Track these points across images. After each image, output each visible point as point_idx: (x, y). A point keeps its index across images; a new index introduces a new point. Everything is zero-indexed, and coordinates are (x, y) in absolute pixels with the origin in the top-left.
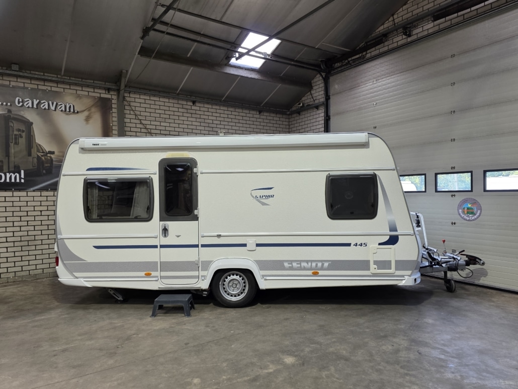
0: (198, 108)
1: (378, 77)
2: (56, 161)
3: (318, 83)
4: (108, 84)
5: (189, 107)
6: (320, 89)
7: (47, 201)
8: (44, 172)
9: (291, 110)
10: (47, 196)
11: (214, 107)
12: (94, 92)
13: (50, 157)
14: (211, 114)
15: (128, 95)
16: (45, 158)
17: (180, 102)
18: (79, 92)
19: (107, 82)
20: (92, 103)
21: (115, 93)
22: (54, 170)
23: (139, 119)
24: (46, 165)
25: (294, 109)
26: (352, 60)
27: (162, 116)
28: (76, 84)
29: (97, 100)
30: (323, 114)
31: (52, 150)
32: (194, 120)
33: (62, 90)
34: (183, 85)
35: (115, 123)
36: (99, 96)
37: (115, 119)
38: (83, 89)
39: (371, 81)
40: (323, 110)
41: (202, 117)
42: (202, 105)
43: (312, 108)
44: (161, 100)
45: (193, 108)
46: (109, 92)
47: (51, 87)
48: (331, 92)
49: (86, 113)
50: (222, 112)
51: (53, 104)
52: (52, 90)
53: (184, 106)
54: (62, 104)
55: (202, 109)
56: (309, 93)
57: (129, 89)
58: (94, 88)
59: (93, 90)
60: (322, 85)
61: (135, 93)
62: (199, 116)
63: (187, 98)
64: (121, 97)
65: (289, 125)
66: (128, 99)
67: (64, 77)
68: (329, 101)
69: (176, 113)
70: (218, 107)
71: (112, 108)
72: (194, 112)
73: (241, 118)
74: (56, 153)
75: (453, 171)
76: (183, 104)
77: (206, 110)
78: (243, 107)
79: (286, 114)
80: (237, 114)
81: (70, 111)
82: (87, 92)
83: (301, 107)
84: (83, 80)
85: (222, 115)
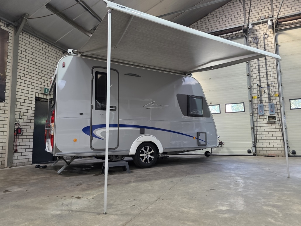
15: (22, 34)
27: (44, 55)
34: (61, 39)
35: (10, 51)
37: (10, 48)
46: (7, 27)
53: (58, 53)
69: (52, 56)
71: (9, 39)
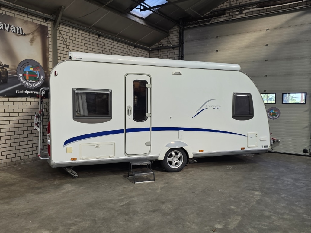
0: (101, 40)
2: (10, 73)
3: (174, 32)
4: (46, 14)
5: (96, 39)
6: (176, 37)
7: (4, 105)
8: (2, 81)
10: (4, 101)
11: (110, 40)
12: (36, 20)
13: (6, 69)
14: (108, 45)
15: (60, 26)
16: (2, 70)
17: (91, 35)
18: (26, 19)
19: (45, 13)
20: (35, 29)
21: (50, 23)
22: (9, 81)
23: (67, 45)
24: (3, 76)
25: (154, 47)
26: (200, 21)
27: (80, 43)
28: (24, 12)
29: (38, 27)
30: (178, 53)
31: (7, 64)
32: (99, 48)
33: (14, 14)
34: (96, 23)
35: (50, 46)
36: (40, 24)
37: (50, 43)
38: (29, 17)
41: (104, 47)
42: (104, 39)
43: (170, 48)
44: (79, 31)
45: (99, 39)
46: (46, 21)
47: (5, 11)
49: (31, 36)
50: (114, 44)
51: (7, 26)
52: (6, 14)
53: (93, 38)
54: (13, 27)
55: (103, 41)
56: (167, 38)
58: (37, 16)
59: (35, 18)
60: (178, 34)
61: (63, 24)
62: (101, 46)
63: (95, 32)
67: (14, 5)
68: (183, 45)
69: (88, 43)
70: (112, 41)
71: (48, 34)
72: (99, 42)
74: (10, 66)
75: (265, 92)
76: (92, 36)
77: (105, 42)
78: (126, 43)
79: (148, 50)
80: (123, 47)
81: (19, 33)
82: (31, 20)
83: (161, 46)
84: (28, 9)
85: (115, 47)
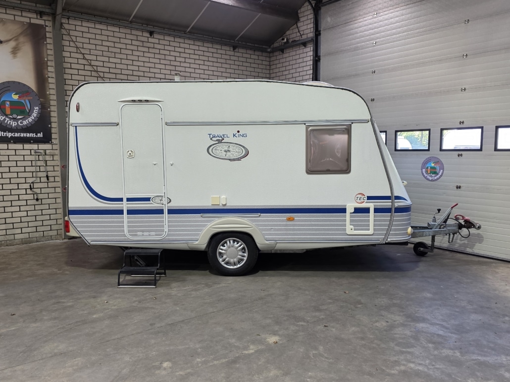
0: (157, 41)
1: (380, 9)
3: (306, 13)
4: (40, 6)
5: (146, 39)
6: (309, 21)
9: (272, 46)
11: (177, 40)
12: (22, 16)
14: (172, 49)
15: (67, 22)
17: (134, 32)
18: (2, 16)
19: (39, 3)
20: (20, 31)
21: (50, 19)
23: (81, 53)
25: (276, 45)
27: (111, 49)
29: (26, 27)
30: (311, 53)
32: (152, 55)
34: (137, 11)
35: (51, 58)
36: (29, 22)
37: (50, 52)
38: (8, 12)
39: (371, 14)
40: (312, 48)
41: (162, 52)
42: (162, 37)
43: (299, 45)
44: (109, 28)
45: (151, 40)
46: (41, 17)
48: (323, 26)
49: (12, 44)
50: (187, 46)
53: (140, 38)
55: (161, 42)
56: (295, 26)
57: (68, 14)
58: (22, 10)
59: (20, 14)
60: (312, 16)
61: (75, 18)
63: (142, 28)
64: (57, 24)
65: (270, 65)
66: (66, 26)
68: (319, 37)
70: (182, 40)
71: (47, 38)
72: (152, 45)
73: (211, 55)
75: (462, 126)
76: (137, 35)
77: (167, 43)
78: (213, 42)
79: (267, 52)
80: (206, 49)
82: (13, 16)
83: (285, 43)
